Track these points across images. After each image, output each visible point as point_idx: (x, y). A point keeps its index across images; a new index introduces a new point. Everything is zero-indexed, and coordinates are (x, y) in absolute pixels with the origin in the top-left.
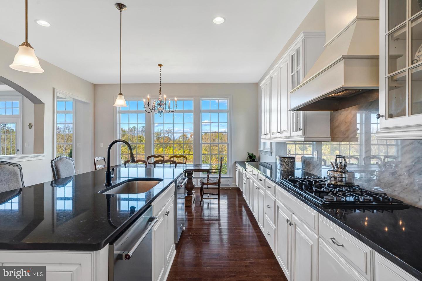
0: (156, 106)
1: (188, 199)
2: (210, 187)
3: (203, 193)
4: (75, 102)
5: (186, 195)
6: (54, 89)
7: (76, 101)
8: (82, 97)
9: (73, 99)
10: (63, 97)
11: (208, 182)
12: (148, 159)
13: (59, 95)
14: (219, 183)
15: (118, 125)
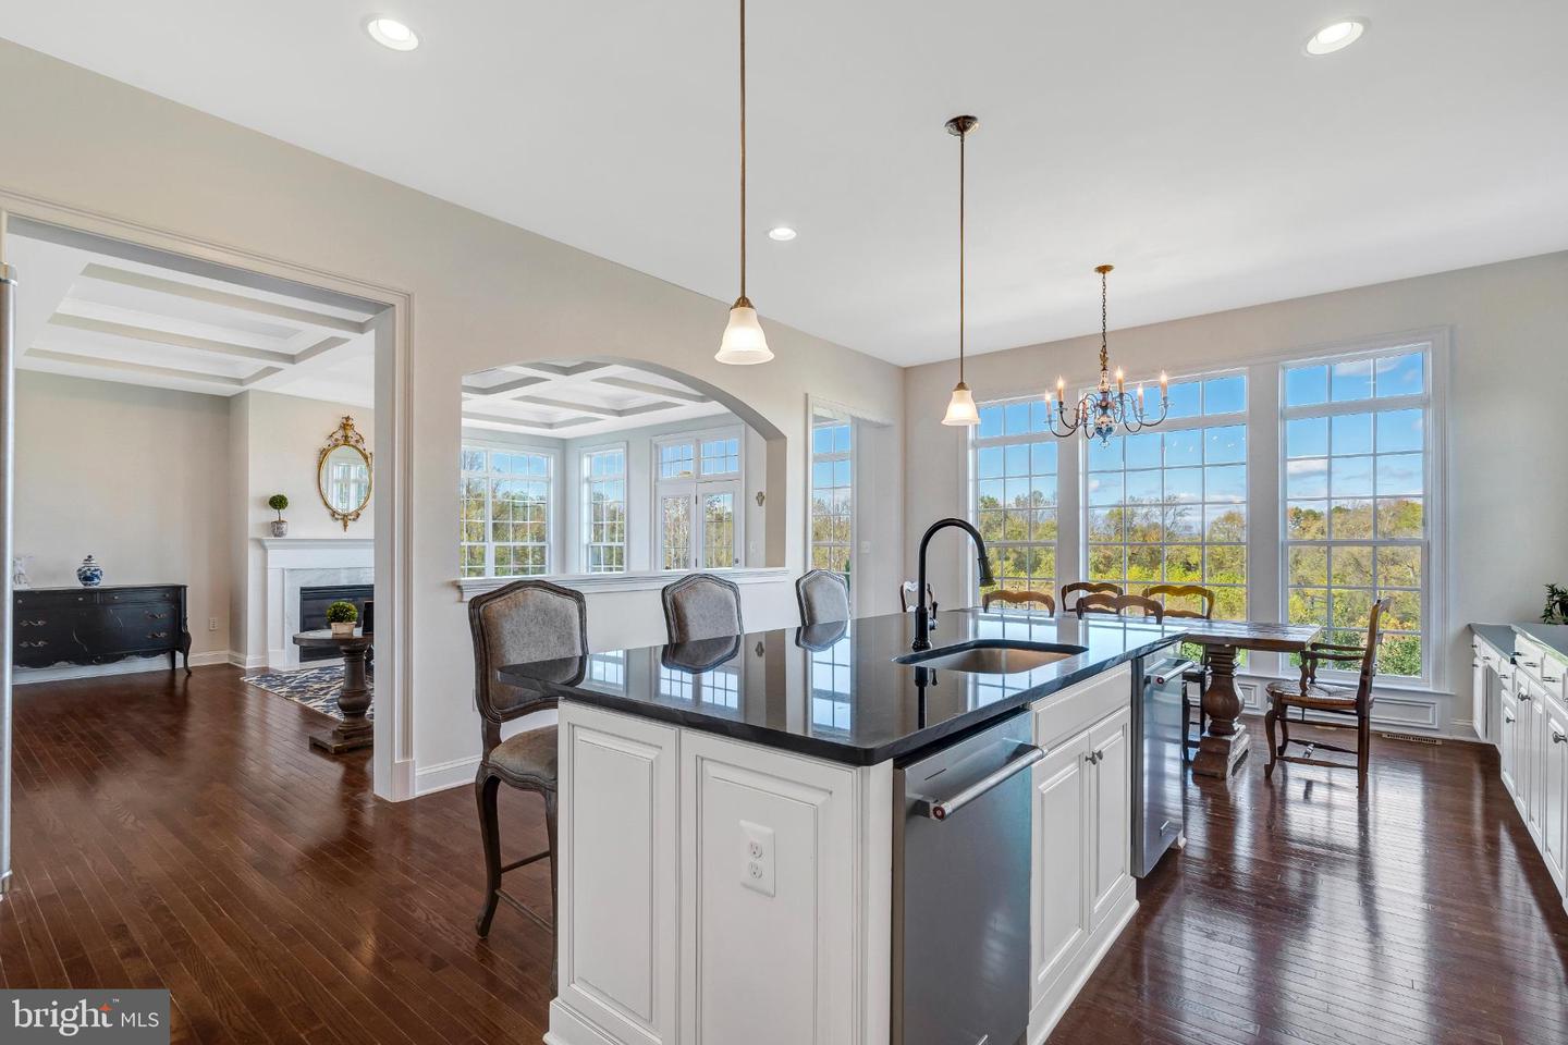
0: (1089, 412)
1: (1214, 750)
2: (1312, 715)
3: (1286, 740)
4: (858, 426)
5: (1206, 734)
6: (807, 395)
7: (859, 423)
8: (873, 412)
9: (852, 417)
10: (825, 415)
11: (1303, 694)
12: (1064, 595)
13: (820, 412)
14: (1361, 705)
15: (971, 485)
